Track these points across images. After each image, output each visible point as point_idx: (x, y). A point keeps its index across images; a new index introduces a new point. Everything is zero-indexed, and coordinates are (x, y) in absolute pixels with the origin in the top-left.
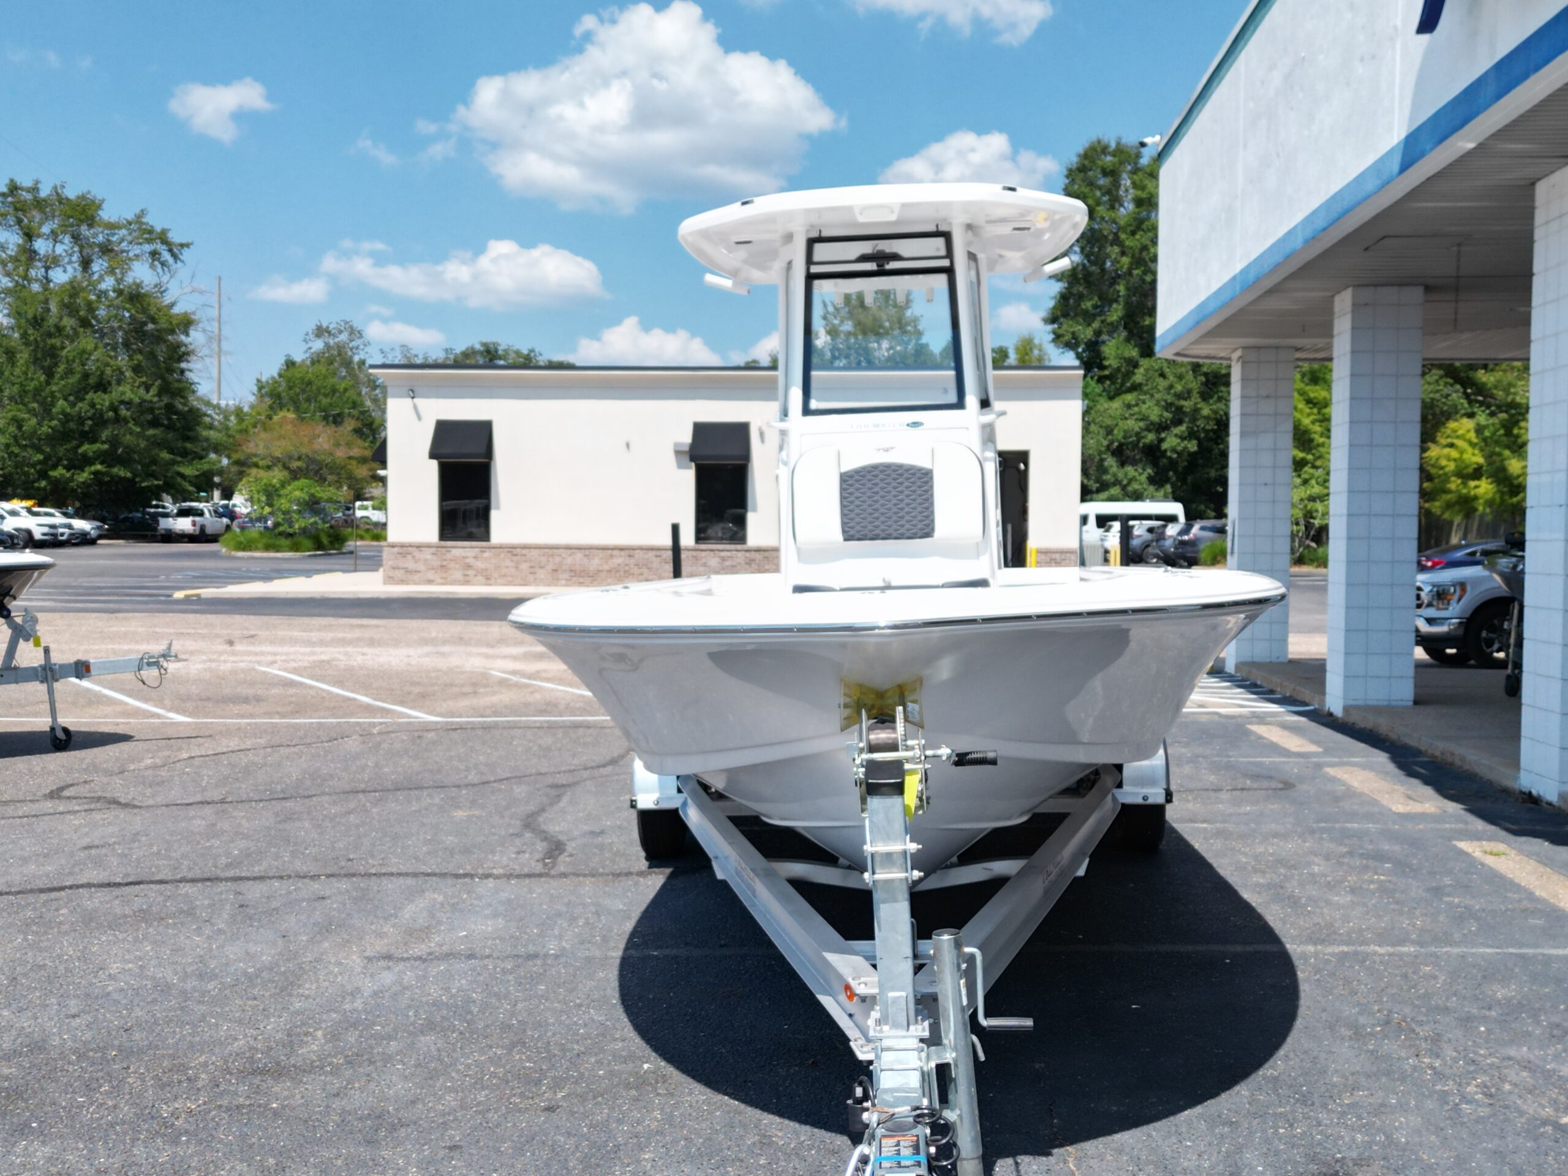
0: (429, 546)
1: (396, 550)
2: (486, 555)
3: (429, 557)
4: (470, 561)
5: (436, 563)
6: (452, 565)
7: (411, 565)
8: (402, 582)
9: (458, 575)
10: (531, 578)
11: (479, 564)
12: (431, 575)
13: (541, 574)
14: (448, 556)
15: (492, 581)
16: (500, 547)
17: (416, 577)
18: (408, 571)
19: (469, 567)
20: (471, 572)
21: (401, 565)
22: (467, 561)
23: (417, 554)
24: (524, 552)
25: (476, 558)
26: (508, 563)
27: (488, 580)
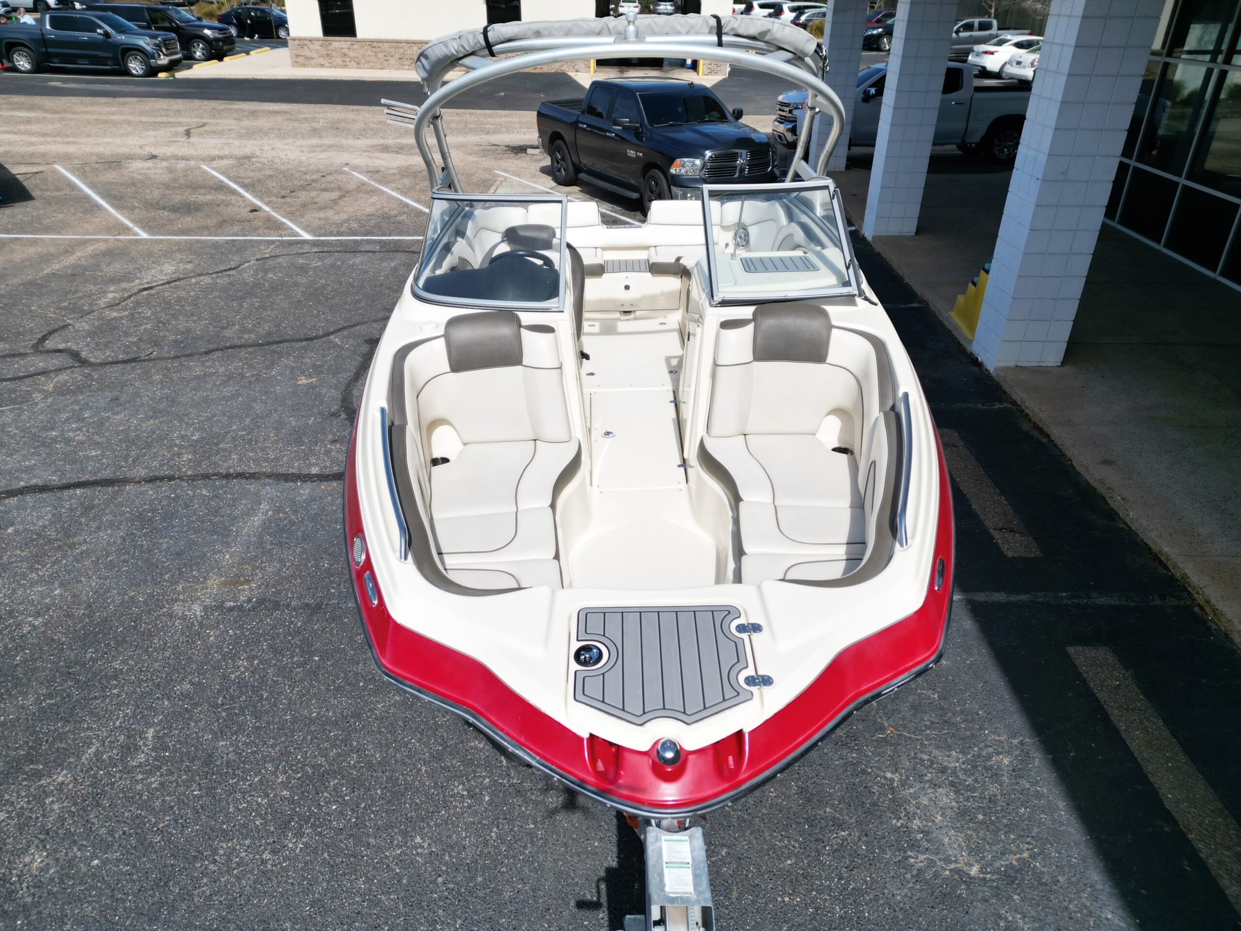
0: (317, 40)
1: (296, 42)
2: (355, 47)
3: (318, 48)
4: (346, 51)
5: (324, 52)
6: (334, 54)
7: (308, 54)
8: (304, 65)
9: (339, 61)
10: (386, 63)
11: (351, 54)
12: (322, 61)
13: (392, 61)
14: (331, 47)
15: (361, 66)
16: (364, 41)
17: (313, 62)
18: (306, 58)
19: (345, 55)
20: (347, 59)
21: (301, 54)
22: (343, 51)
23: (311, 46)
24: (379, 45)
25: (349, 49)
26: (371, 53)
27: (359, 65)
